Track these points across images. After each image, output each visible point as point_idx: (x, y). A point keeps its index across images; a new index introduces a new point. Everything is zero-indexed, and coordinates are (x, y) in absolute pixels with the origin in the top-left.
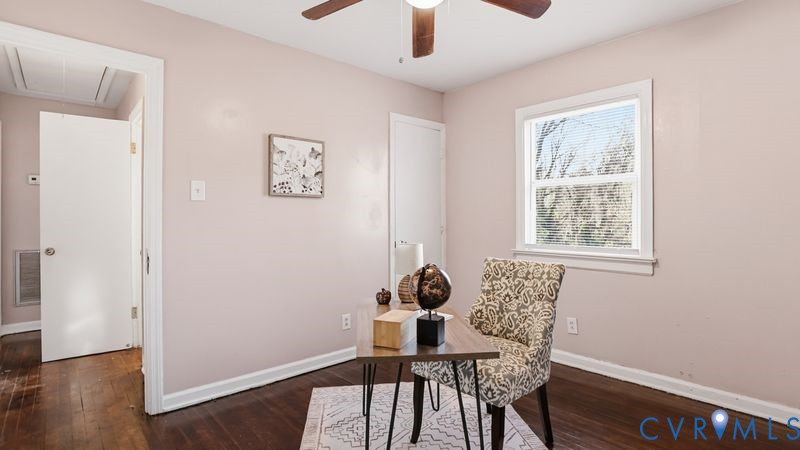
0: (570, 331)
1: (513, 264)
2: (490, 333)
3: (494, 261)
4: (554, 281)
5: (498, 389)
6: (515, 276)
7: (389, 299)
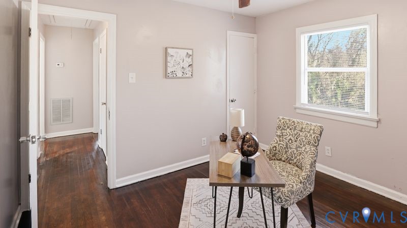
0: (327, 154)
1: (294, 122)
2: (280, 160)
3: (283, 119)
4: (317, 135)
5: (284, 198)
6: (295, 129)
7: (226, 139)
